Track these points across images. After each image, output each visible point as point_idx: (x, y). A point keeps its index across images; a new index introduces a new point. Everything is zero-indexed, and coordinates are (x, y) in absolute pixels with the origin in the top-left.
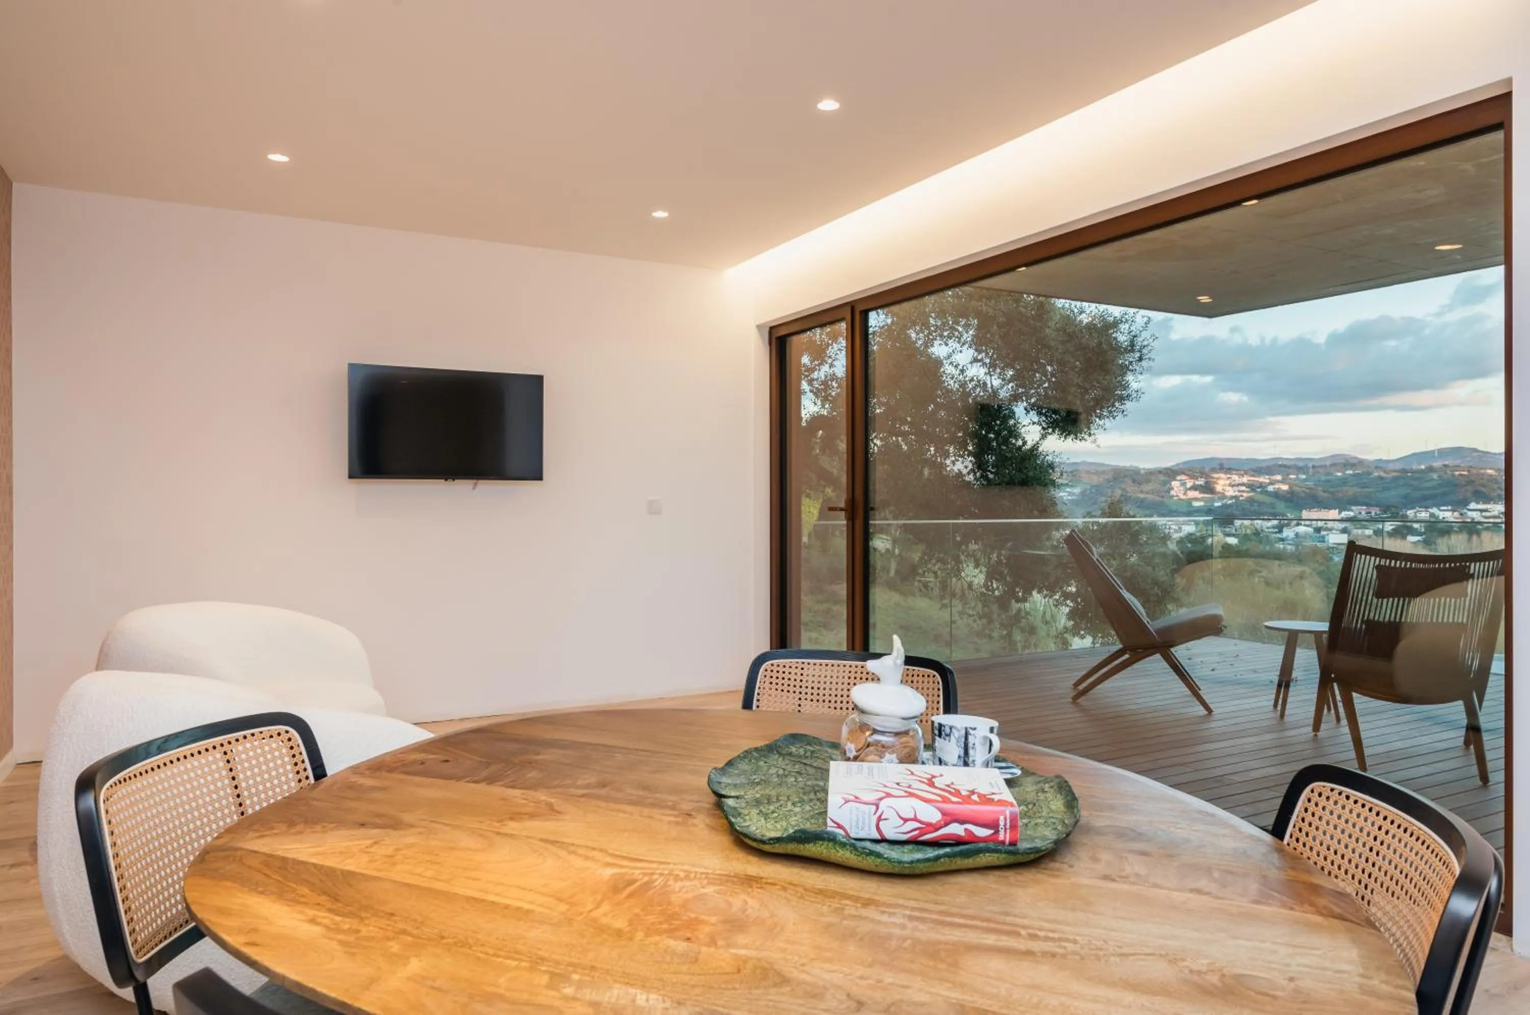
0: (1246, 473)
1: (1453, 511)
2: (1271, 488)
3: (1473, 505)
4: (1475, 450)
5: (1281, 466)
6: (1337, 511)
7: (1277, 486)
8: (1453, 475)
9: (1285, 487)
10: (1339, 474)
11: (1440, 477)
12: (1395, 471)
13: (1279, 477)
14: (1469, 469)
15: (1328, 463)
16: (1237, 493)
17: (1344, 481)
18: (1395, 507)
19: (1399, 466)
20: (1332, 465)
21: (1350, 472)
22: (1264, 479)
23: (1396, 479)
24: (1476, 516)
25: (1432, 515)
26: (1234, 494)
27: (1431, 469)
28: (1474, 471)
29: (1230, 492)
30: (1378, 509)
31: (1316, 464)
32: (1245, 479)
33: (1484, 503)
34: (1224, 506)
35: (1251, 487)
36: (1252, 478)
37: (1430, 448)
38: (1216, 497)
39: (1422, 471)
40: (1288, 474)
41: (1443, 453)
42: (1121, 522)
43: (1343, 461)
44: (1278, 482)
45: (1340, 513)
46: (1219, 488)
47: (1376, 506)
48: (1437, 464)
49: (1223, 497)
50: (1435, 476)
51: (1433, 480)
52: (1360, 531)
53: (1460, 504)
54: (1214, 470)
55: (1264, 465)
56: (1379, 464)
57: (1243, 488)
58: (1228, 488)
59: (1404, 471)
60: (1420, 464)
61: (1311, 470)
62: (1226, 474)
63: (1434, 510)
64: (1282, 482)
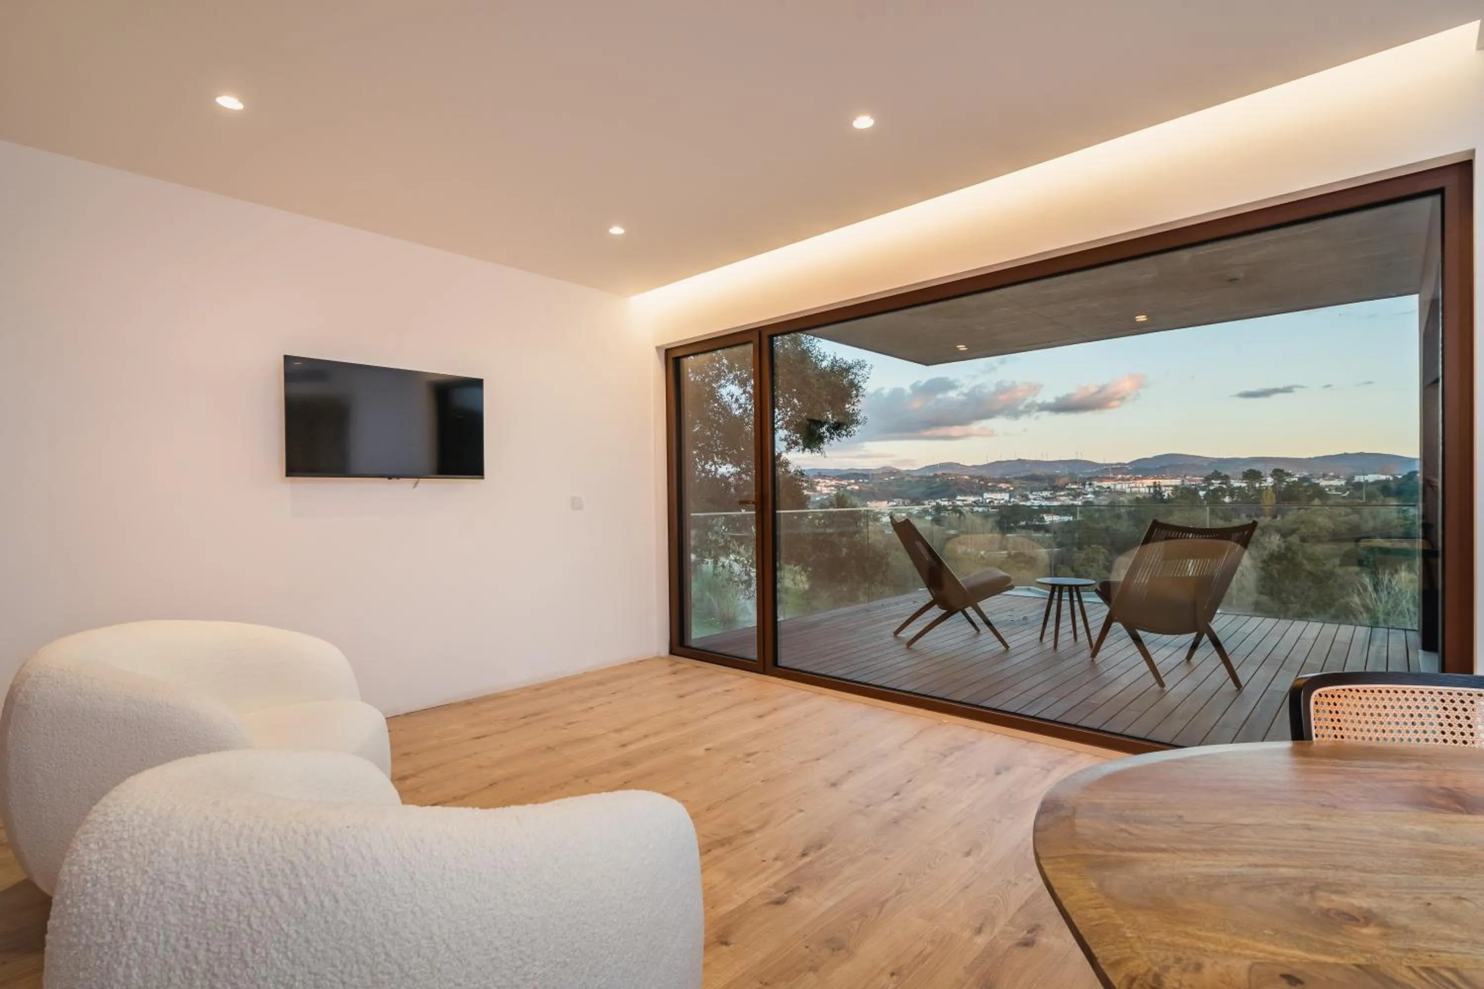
0: (834, 478)
1: (948, 501)
2: (849, 488)
3: (959, 498)
4: (958, 464)
5: (855, 474)
6: (886, 502)
7: (852, 487)
8: (948, 479)
9: (857, 487)
10: (887, 479)
11: (941, 480)
12: (917, 477)
13: (853, 481)
14: (955, 475)
15: (880, 472)
16: (829, 492)
17: (889, 483)
18: (918, 499)
19: (918, 474)
20: (883, 473)
21: (892, 478)
22: (845, 482)
23: (917, 482)
24: (959, 503)
25: (938, 503)
26: (827, 492)
27: (936, 476)
28: (958, 477)
29: (825, 490)
30: (908, 500)
31: (874, 473)
32: (834, 483)
33: (965, 496)
34: (822, 499)
35: (836, 487)
36: (838, 482)
37: (935, 463)
38: (817, 494)
39: (930, 477)
40: (858, 479)
41: (942, 466)
42: (848, 511)
43: (888, 471)
44: (853, 484)
45: (888, 503)
46: (818, 488)
47: (908, 499)
48: (939, 473)
49: (821, 493)
50: (938, 480)
51: (936, 482)
52: (899, 514)
53: (952, 497)
54: (815, 477)
55: (844, 473)
56: (908, 473)
57: (833, 488)
58: (824, 488)
59: (922, 477)
60: (930, 472)
61: (871, 477)
62: (822, 479)
63: (939, 501)
64: (856, 484)
